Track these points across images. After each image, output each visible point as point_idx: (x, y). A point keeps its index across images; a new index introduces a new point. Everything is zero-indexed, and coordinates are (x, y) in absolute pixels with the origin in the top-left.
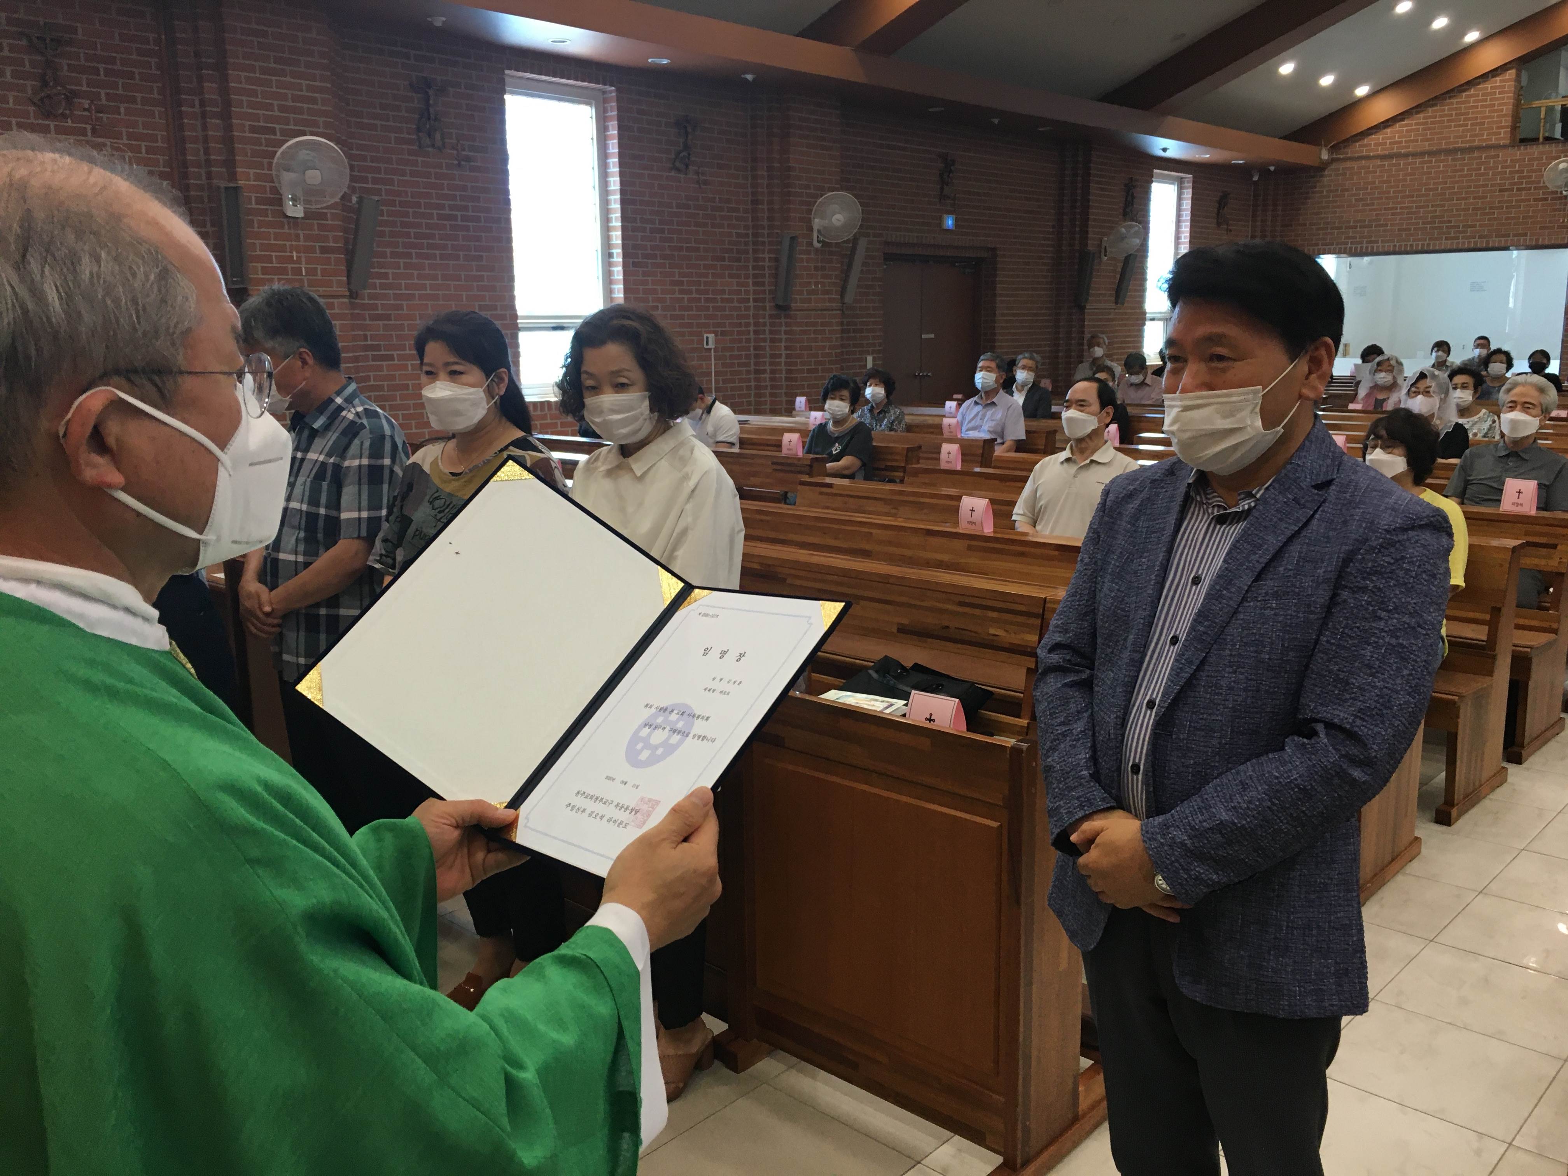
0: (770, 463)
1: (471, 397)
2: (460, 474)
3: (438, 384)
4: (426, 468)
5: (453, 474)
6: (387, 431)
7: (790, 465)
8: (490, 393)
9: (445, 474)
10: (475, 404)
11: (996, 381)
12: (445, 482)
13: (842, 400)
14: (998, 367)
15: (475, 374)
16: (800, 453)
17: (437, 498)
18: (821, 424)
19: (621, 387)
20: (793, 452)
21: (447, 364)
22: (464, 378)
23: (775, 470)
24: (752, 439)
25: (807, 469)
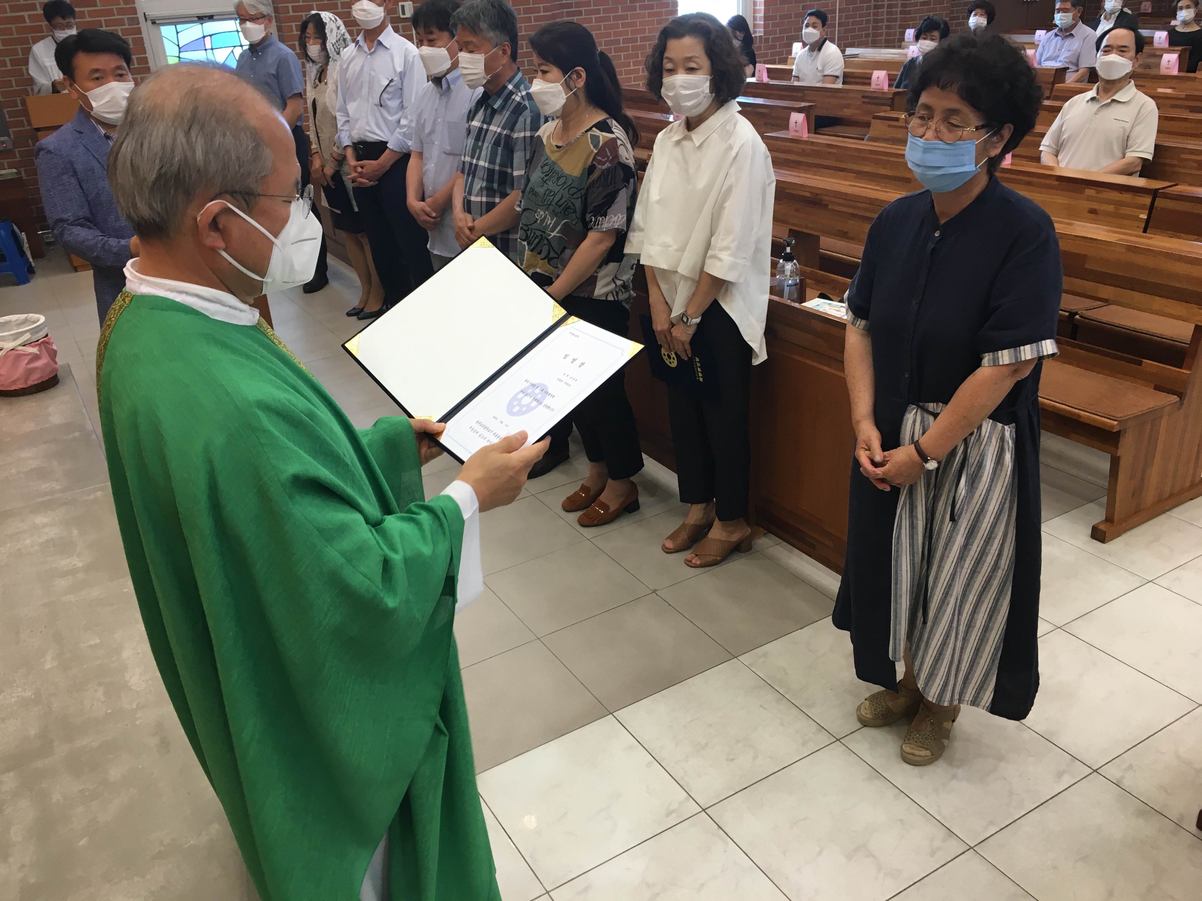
0: (860, 96)
2: (562, 147)
4: (545, 141)
5: (558, 147)
7: (875, 98)
8: (568, 86)
9: (554, 146)
11: (1074, 19)
12: (553, 152)
13: (932, 39)
15: (555, 72)
16: (886, 88)
17: (546, 165)
18: (913, 58)
19: (690, 70)
20: (880, 87)
21: (539, 65)
22: (550, 76)
23: (864, 102)
24: (854, 73)
25: (889, 102)
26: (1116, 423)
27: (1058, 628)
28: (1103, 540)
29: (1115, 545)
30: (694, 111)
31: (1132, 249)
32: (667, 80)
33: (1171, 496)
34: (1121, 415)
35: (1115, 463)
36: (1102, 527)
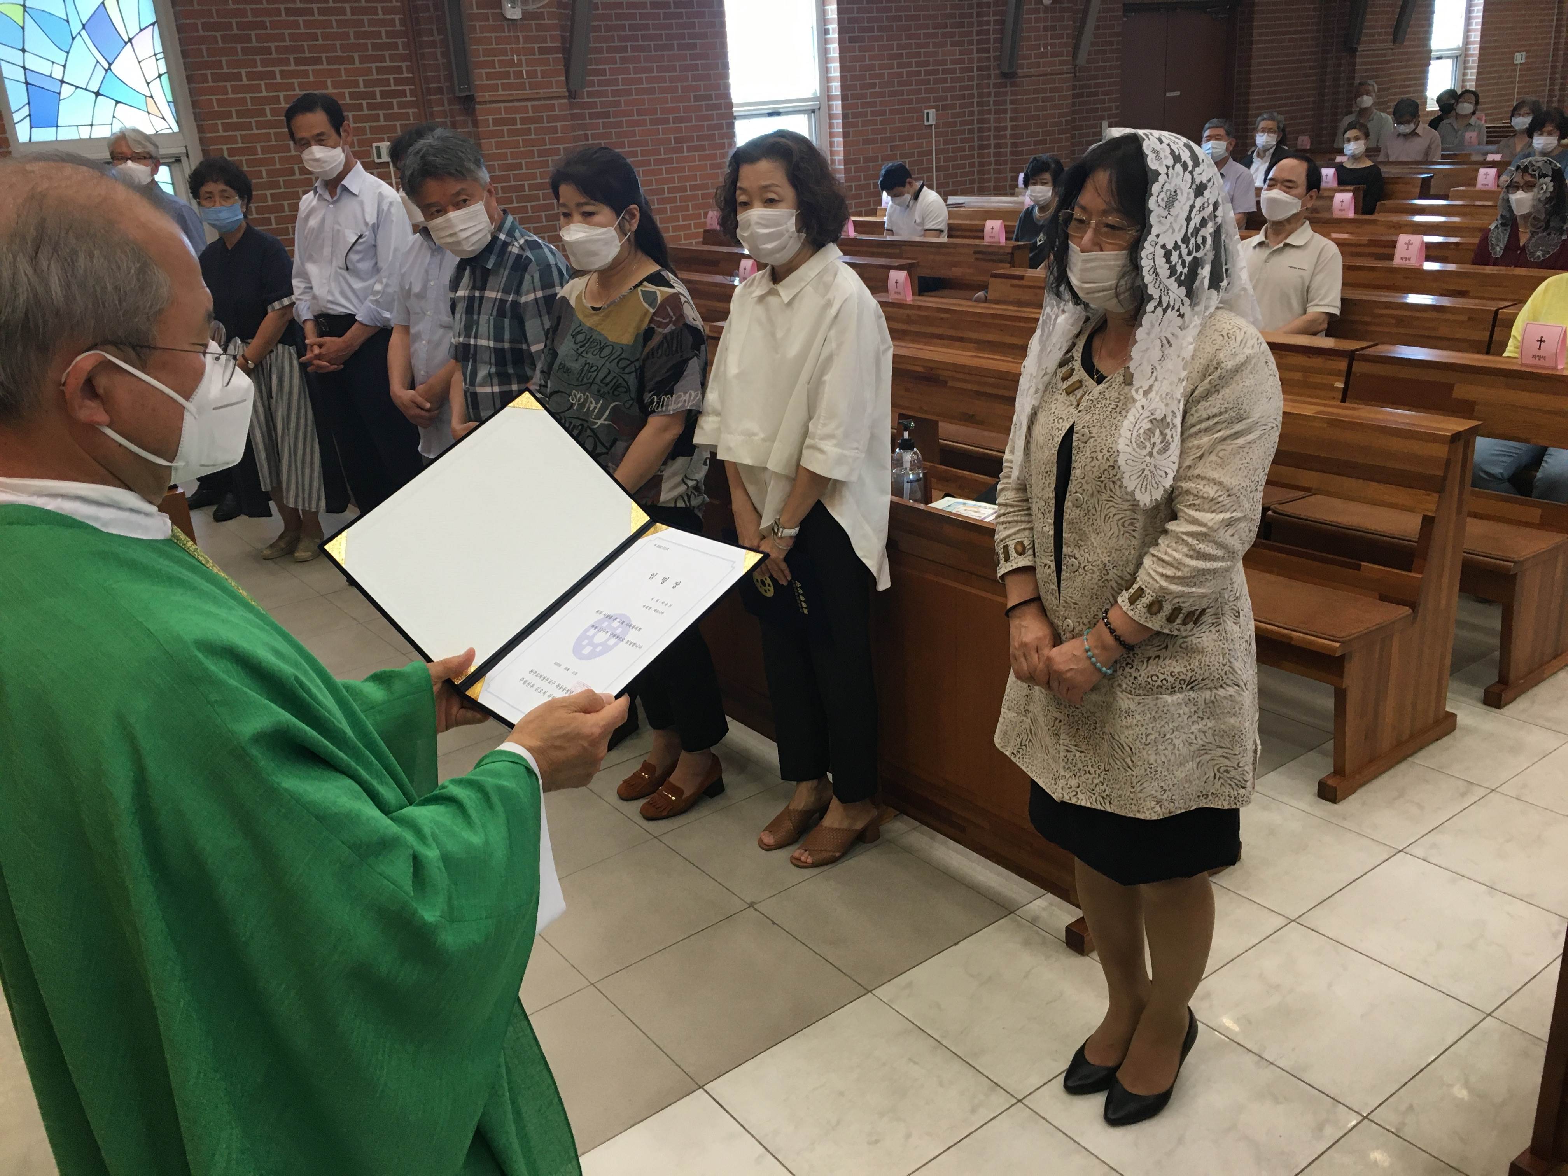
0: (970, 252)
1: (603, 237)
2: (600, 309)
3: (572, 226)
4: (573, 302)
5: (594, 309)
6: (552, 261)
7: (991, 253)
8: (621, 230)
9: (587, 308)
10: (607, 243)
11: (1227, 150)
12: (586, 316)
13: (1043, 184)
14: (1228, 133)
15: (605, 213)
16: (1003, 241)
17: (580, 332)
19: (770, 203)
20: (996, 240)
21: (579, 205)
22: (597, 218)
23: (975, 260)
24: (959, 225)
25: (1007, 258)
26: (1338, 645)
27: (1292, 921)
28: (1334, 800)
29: (1352, 804)
30: (778, 255)
31: (1334, 423)
32: (741, 217)
33: (1412, 737)
34: (1343, 634)
35: (1340, 697)
36: (1330, 782)
